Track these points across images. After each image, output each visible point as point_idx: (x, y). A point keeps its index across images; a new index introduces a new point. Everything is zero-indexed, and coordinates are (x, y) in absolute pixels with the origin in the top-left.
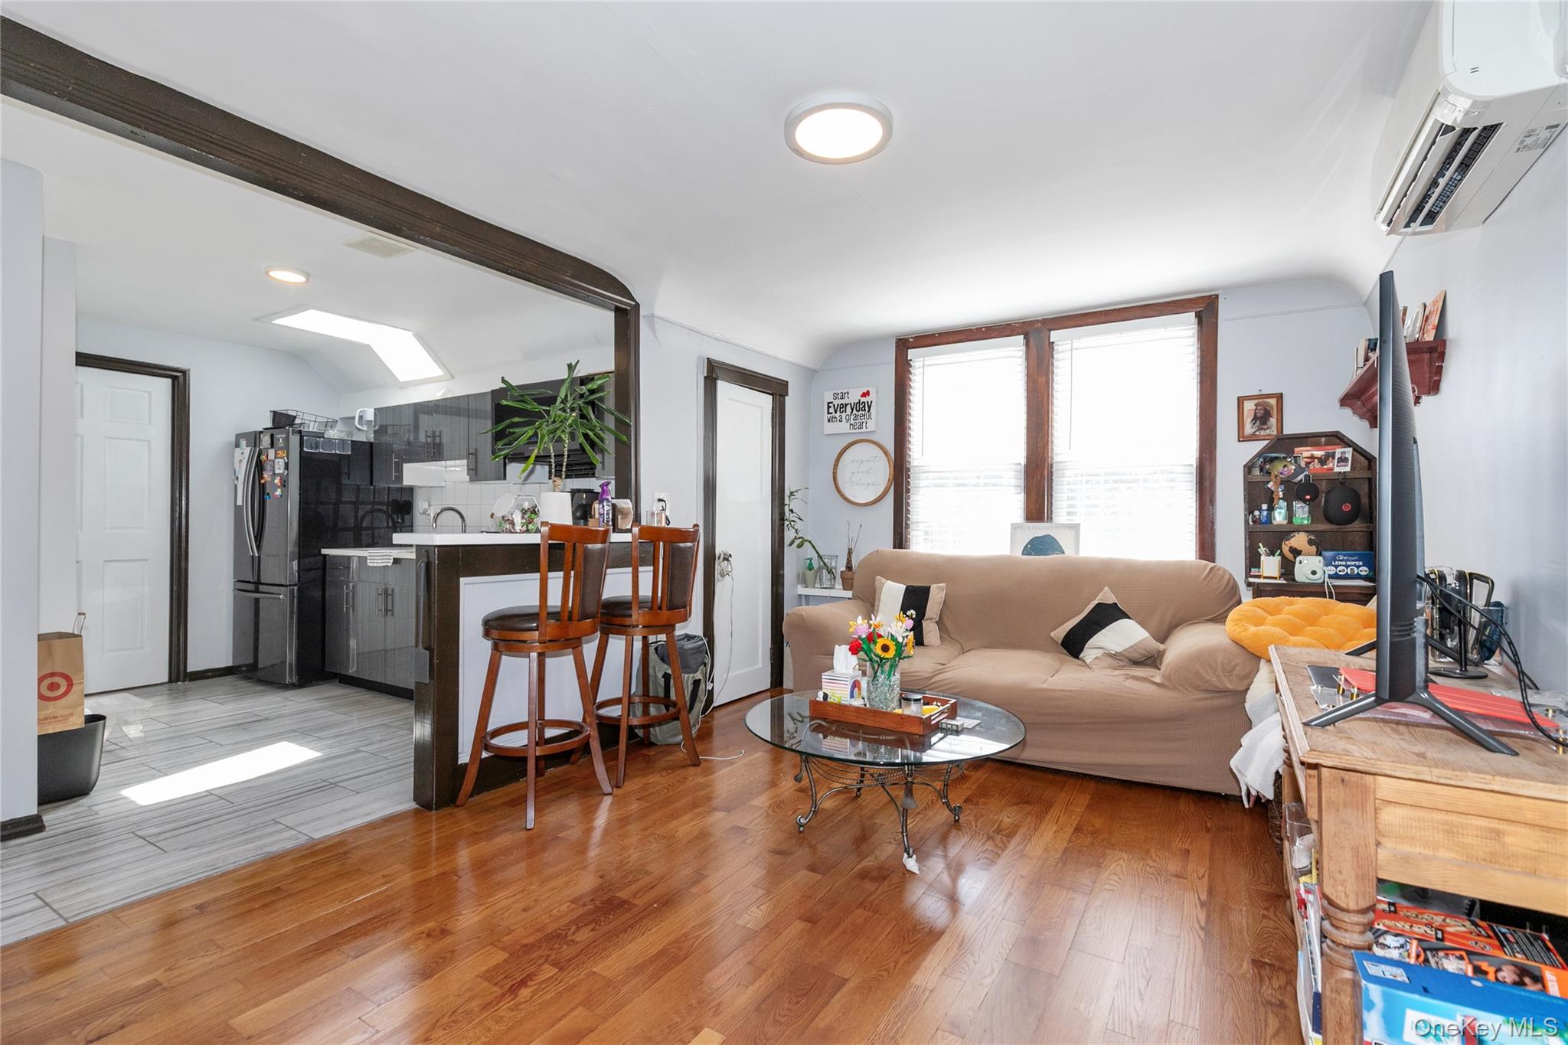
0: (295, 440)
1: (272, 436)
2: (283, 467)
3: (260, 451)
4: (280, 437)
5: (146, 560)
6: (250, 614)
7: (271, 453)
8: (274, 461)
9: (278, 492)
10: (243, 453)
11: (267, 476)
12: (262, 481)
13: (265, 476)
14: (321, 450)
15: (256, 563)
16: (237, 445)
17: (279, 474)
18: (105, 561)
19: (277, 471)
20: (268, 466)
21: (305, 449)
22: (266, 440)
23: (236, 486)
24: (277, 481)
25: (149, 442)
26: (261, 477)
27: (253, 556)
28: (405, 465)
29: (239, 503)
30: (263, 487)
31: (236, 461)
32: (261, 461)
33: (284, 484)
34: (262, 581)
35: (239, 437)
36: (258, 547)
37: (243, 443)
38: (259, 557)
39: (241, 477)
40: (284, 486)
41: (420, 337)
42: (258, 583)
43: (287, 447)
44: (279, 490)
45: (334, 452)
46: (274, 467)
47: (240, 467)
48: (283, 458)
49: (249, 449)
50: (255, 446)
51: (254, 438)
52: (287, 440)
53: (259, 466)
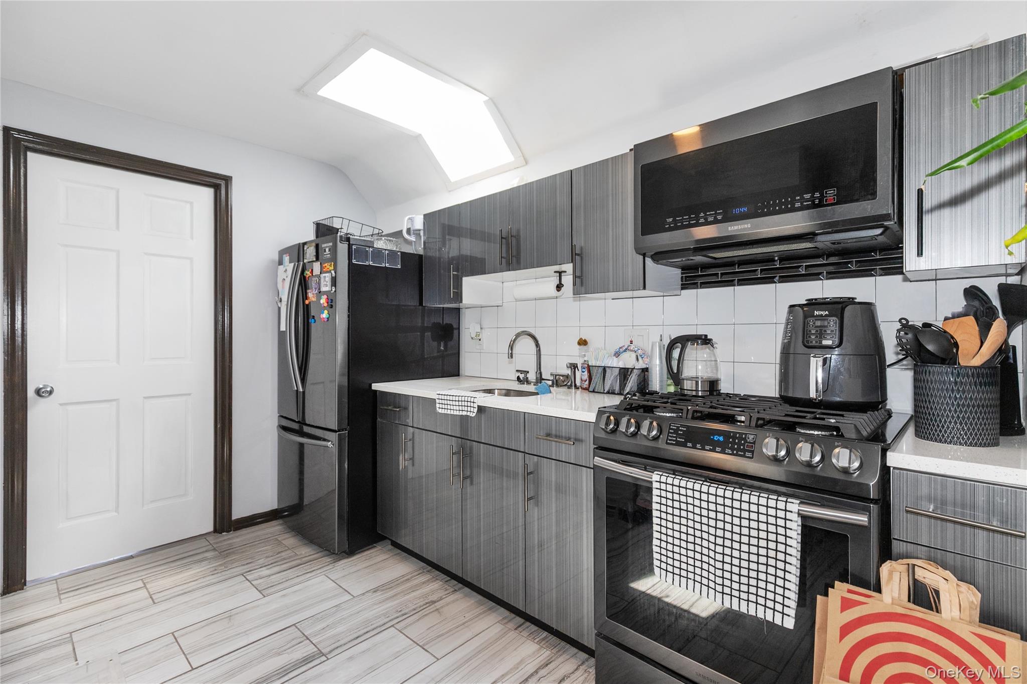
0: (343, 248)
1: (317, 247)
2: (329, 284)
3: (304, 265)
4: (326, 246)
5: (190, 394)
6: (295, 459)
7: (317, 267)
8: (319, 276)
9: (325, 315)
10: (286, 271)
11: (312, 295)
12: (307, 302)
13: (310, 295)
14: (371, 263)
15: (301, 399)
16: (281, 263)
17: (325, 293)
18: (145, 398)
19: (323, 289)
20: (313, 283)
21: (354, 261)
22: (310, 252)
23: (279, 309)
24: (323, 301)
25: (191, 259)
26: (305, 297)
27: (297, 391)
28: (464, 279)
29: (283, 328)
30: (307, 308)
31: (280, 280)
32: (305, 278)
33: (331, 305)
34: (307, 422)
35: (282, 253)
36: (303, 380)
37: (286, 258)
38: (304, 392)
39: (285, 298)
40: (332, 307)
41: (494, 104)
42: (303, 423)
43: (334, 259)
44: (326, 312)
45: (383, 265)
46: (319, 284)
47: (283, 287)
48: (330, 272)
49: (293, 264)
50: (298, 261)
51: (298, 251)
52: (334, 250)
53: (303, 284)
